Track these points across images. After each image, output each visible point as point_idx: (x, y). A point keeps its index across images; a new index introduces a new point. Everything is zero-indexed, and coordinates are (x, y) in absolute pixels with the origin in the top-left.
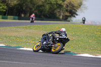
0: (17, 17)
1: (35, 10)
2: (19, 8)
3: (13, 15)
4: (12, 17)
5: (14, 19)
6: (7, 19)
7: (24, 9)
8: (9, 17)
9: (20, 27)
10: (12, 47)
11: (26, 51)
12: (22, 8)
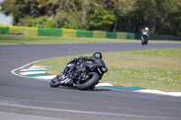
0: (133, 34)
1: (165, 21)
2: (138, 18)
3: (126, 31)
4: (125, 34)
5: (128, 38)
6: (115, 37)
7: (146, 19)
8: (118, 33)
9: (139, 51)
10: (125, 88)
11: (150, 94)
12: (142, 17)
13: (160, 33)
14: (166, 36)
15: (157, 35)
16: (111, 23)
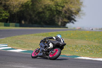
1: (35, 17)
4: (14, 24)
5: (16, 26)
8: (11, 24)
13: (32, 23)
14: (36, 25)
15: (31, 24)
16: (7, 18)
